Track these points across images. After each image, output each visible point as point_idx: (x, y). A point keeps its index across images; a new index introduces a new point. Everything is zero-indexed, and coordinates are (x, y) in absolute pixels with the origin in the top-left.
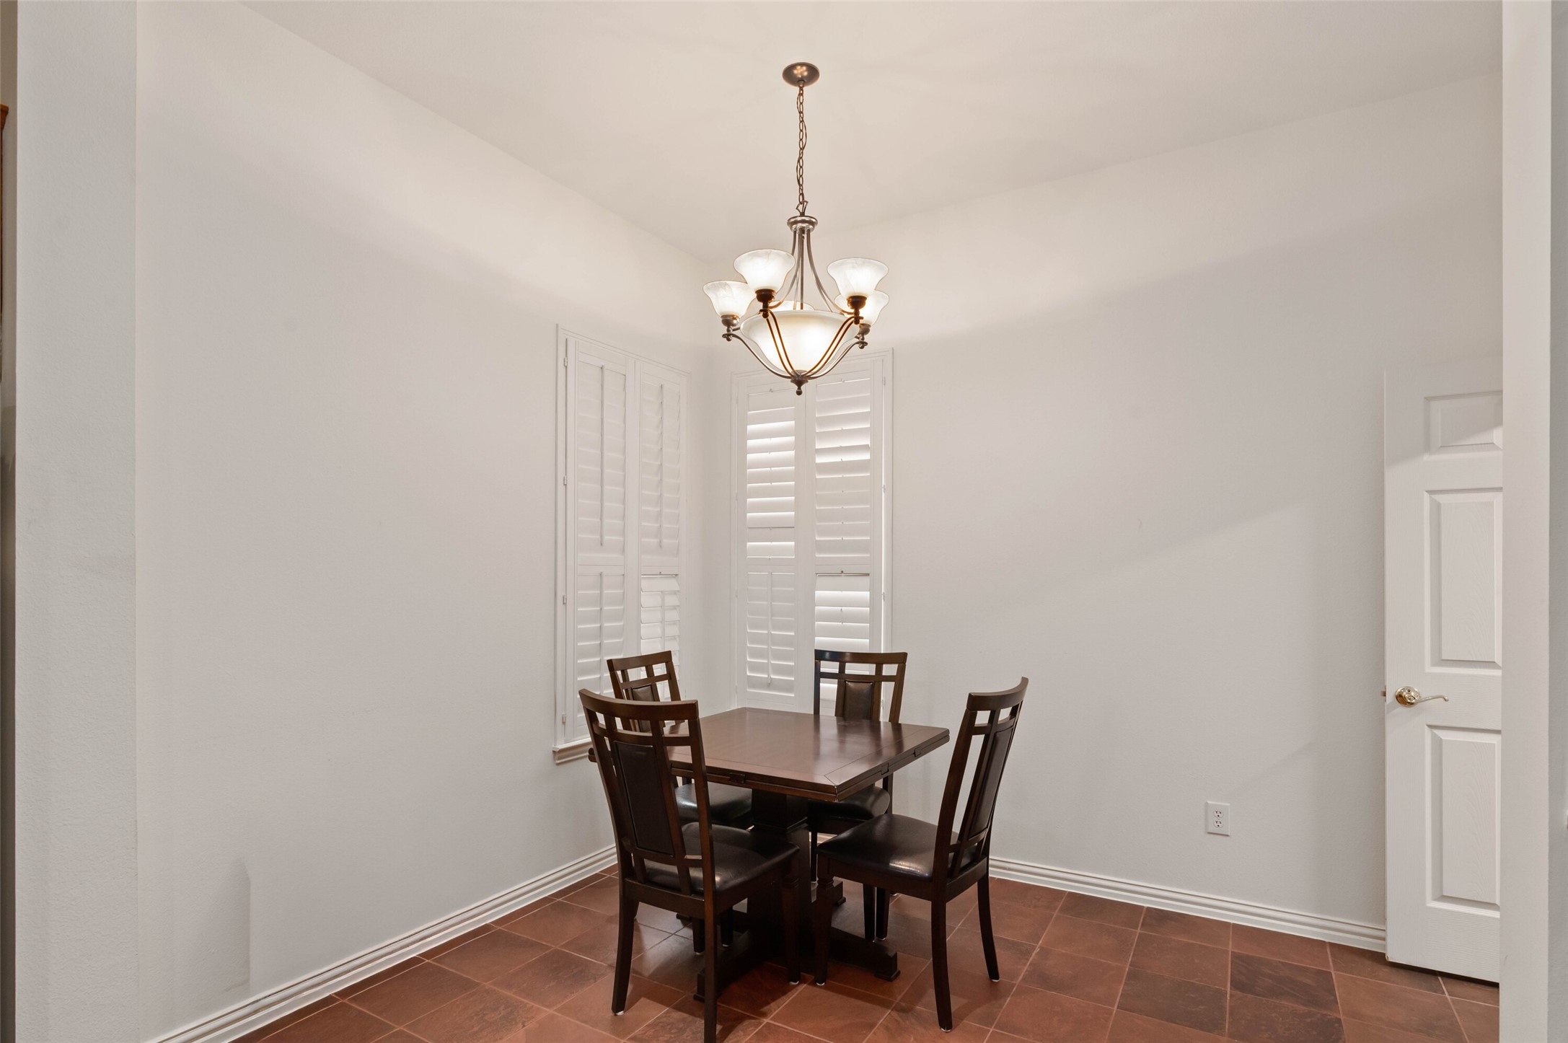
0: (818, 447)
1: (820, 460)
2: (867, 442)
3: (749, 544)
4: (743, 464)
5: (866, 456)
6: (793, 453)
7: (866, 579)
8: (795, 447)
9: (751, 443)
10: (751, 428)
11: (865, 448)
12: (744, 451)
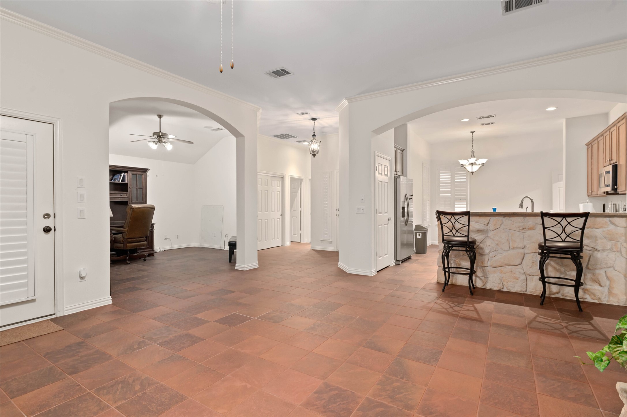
0: (455, 178)
1: (456, 180)
2: (466, 178)
3: (440, 195)
4: (439, 181)
5: (466, 180)
6: (450, 179)
7: (465, 201)
8: (451, 178)
9: (441, 177)
10: (441, 174)
11: (465, 179)
12: (440, 178)
